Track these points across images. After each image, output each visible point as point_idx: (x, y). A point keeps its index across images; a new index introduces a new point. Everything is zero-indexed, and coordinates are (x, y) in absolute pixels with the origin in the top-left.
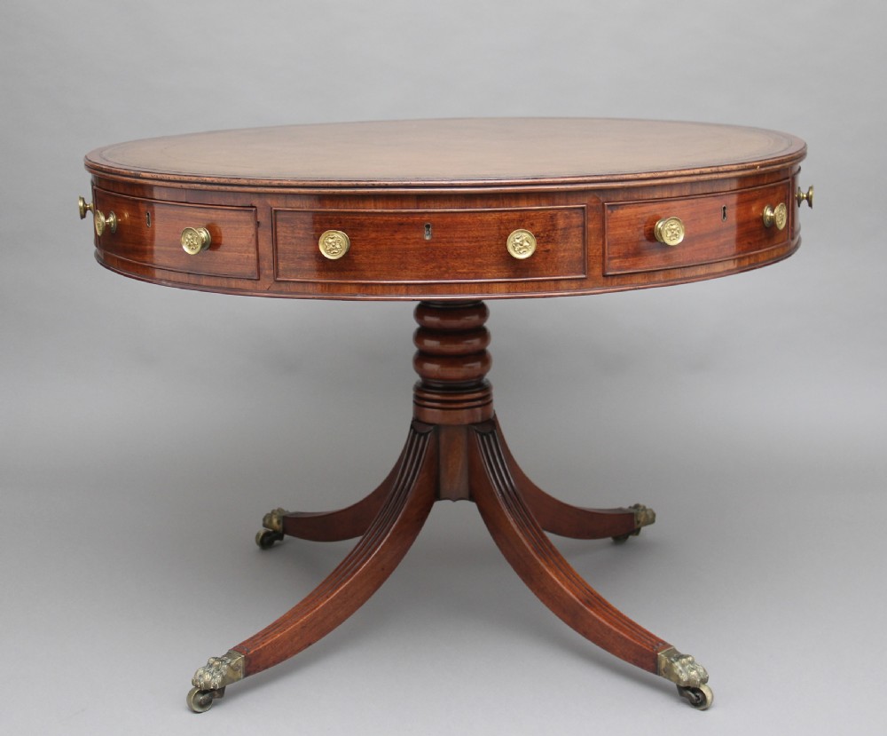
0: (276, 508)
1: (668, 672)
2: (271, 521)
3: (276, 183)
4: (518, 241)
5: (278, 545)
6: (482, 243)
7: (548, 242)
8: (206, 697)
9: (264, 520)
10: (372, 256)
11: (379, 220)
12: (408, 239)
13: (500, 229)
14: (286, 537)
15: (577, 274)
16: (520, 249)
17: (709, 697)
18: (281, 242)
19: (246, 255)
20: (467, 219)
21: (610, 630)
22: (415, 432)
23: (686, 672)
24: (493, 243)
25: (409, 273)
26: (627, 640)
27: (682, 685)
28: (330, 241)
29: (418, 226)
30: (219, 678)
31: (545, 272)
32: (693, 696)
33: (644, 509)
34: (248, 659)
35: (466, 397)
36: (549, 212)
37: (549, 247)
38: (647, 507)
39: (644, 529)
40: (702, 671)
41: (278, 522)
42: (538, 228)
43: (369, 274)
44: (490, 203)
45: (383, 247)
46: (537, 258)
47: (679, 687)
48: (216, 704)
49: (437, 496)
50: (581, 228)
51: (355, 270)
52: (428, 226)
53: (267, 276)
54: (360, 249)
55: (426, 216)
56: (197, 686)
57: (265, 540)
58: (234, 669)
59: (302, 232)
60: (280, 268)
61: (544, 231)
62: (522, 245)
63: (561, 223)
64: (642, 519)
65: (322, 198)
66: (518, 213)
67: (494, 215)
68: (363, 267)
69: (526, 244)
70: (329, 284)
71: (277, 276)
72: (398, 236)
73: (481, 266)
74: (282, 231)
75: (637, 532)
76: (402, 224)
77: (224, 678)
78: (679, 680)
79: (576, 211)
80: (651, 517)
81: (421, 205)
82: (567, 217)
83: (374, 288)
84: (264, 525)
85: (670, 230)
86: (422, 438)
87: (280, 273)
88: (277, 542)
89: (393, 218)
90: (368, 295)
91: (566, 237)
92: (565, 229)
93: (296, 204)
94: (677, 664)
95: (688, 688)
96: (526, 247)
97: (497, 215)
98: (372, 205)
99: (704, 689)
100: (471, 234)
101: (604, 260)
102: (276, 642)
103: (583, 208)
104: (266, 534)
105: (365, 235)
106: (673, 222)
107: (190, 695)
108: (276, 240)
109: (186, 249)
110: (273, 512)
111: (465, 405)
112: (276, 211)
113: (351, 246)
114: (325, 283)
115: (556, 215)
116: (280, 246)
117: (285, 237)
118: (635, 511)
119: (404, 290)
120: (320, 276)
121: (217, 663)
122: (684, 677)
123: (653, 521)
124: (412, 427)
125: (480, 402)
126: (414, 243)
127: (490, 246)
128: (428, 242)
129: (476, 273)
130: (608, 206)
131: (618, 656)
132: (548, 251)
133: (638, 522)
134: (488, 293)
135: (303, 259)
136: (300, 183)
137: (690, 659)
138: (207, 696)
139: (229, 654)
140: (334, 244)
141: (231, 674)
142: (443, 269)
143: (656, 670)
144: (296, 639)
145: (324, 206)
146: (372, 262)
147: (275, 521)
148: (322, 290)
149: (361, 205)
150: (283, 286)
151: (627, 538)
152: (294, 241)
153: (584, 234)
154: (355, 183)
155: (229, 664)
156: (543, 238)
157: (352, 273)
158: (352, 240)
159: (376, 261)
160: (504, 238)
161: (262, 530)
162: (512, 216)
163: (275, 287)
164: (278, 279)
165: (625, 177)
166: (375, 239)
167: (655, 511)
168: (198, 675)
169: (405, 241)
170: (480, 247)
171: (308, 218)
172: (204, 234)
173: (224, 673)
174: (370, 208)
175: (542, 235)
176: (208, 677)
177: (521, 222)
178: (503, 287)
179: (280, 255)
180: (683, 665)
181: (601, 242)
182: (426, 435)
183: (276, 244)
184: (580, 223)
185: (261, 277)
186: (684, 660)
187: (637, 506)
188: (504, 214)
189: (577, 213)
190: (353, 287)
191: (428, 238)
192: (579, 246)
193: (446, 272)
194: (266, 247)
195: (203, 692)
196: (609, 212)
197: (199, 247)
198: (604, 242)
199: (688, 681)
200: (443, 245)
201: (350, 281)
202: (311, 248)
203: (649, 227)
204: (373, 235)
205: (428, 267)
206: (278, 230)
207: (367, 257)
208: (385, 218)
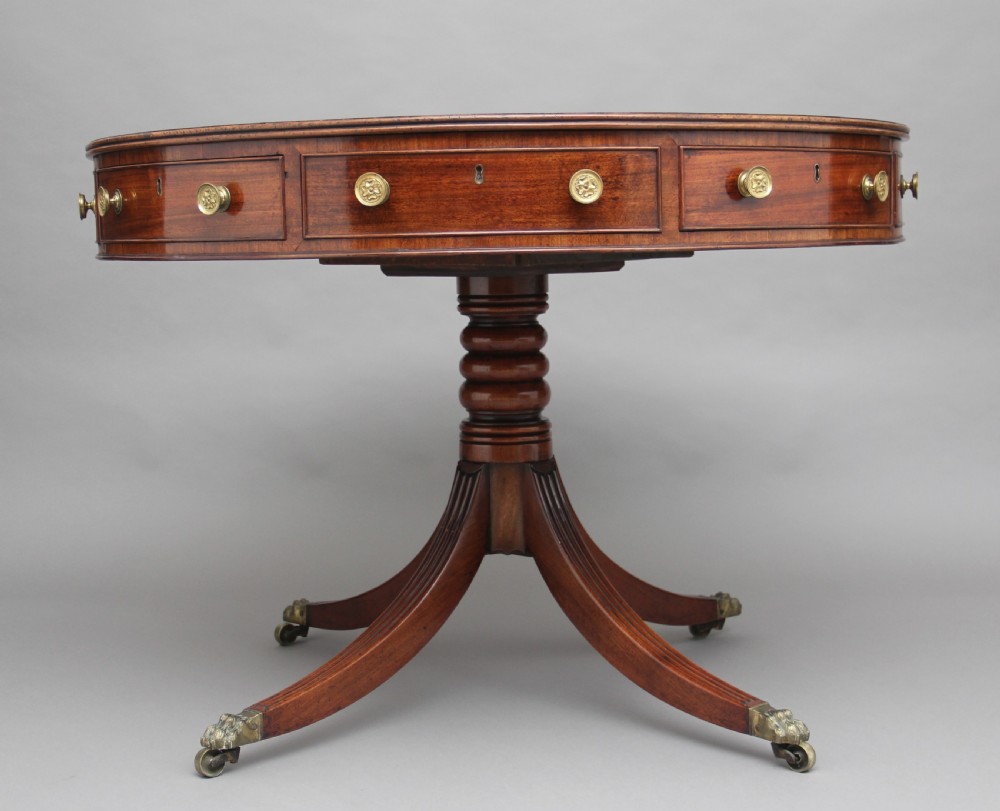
0: (299, 599)
1: (762, 730)
2: (293, 613)
3: (306, 123)
4: (582, 183)
5: (300, 642)
6: (540, 188)
7: (616, 188)
8: (218, 760)
9: (285, 612)
10: (415, 204)
11: (423, 161)
12: (456, 183)
13: (561, 172)
14: (312, 630)
15: (650, 226)
16: (584, 193)
17: (811, 756)
18: (311, 193)
19: (270, 212)
20: (523, 159)
21: (693, 687)
22: (462, 474)
23: (784, 728)
24: (554, 188)
25: (457, 222)
26: (712, 696)
27: (778, 742)
28: (368, 185)
29: (468, 169)
30: (232, 737)
31: (612, 223)
32: (792, 755)
33: (728, 596)
34: (265, 717)
35: (521, 430)
36: (617, 153)
37: (618, 194)
38: (732, 596)
39: (729, 621)
40: (801, 726)
41: (301, 614)
42: (605, 171)
43: (412, 225)
44: (550, 141)
45: (428, 193)
46: (604, 207)
47: (773, 745)
48: (228, 770)
49: (488, 548)
50: (654, 174)
51: (397, 222)
52: (479, 169)
53: (295, 235)
54: (401, 196)
55: (477, 156)
56: (206, 746)
57: (286, 635)
58: (250, 727)
59: (335, 180)
60: (310, 224)
61: (611, 176)
62: (586, 188)
63: (631, 167)
64: (726, 608)
65: (357, 138)
66: (582, 154)
67: (554, 156)
68: (405, 217)
69: (591, 186)
70: (366, 238)
71: (307, 233)
72: (445, 181)
73: (539, 214)
74: (313, 180)
75: (720, 623)
76: (449, 166)
77: (239, 736)
78: (773, 736)
79: (648, 153)
80: (736, 607)
81: (471, 143)
82: (638, 160)
83: (417, 240)
84: (285, 619)
85: (756, 180)
86: (471, 479)
87: (310, 230)
88: (299, 638)
89: (440, 160)
90: (410, 249)
91: (637, 184)
92: (636, 174)
93: (328, 148)
94: (771, 718)
95: (785, 746)
96: (591, 190)
97: (558, 155)
98: (416, 145)
99: (805, 747)
100: (529, 177)
101: (680, 212)
102: (300, 701)
103: (656, 150)
104: (287, 628)
105: (406, 180)
106: (758, 171)
107: (197, 757)
108: (306, 191)
109: (202, 208)
110: (295, 603)
111: (520, 439)
112: (305, 157)
113: (391, 193)
114: (361, 238)
115: (625, 157)
116: (310, 198)
117: (316, 187)
118: (718, 599)
119: (452, 244)
120: (355, 230)
121: (230, 719)
122: (781, 733)
123: (738, 612)
124: (458, 468)
125: (536, 438)
126: (464, 187)
127: (550, 191)
128: (479, 187)
129: (534, 223)
130: (685, 149)
131: (702, 717)
132: (616, 199)
133: (722, 612)
134: (548, 245)
135: (337, 211)
136: (334, 122)
137: (788, 713)
138: (217, 758)
139: (245, 712)
140: (371, 189)
141: (246, 733)
142: (497, 218)
143: (746, 728)
144: (323, 700)
145: (360, 148)
146: (415, 210)
147: (297, 612)
148: (358, 247)
149: (403, 145)
150: (313, 244)
151: (708, 631)
152: (326, 191)
153: (657, 180)
154: (396, 119)
155: (244, 721)
156: (611, 183)
157: (393, 226)
158: (392, 187)
159: (420, 210)
160: (565, 182)
161: (282, 623)
162: (575, 157)
163: (304, 247)
164: (308, 237)
165: (704, 117)
166: (419, 184)
167: (741, 602)
168: (208, 732)
169: (453, 185)
170: (539, 192)
171: (342, 164)
172: (224, 193)
173: (240, 730)
174: (415, 148)
175: (609, 180)
176: (219, 735)
177: (587, 162)
178: (565, 239)
179: (311, 209)
180: (779, 720)
181: (677, 192)
182: (474, 476)
183: (306, 196)
184: (653, 168)
185: (289, 236)
186: (780, 714)
187: (719, 595)
188: (566, 154)
189: (649, 156)
190: (395, 241)
191: (479, 183)
192: (652, 194)
193: (500, 221)
194: (294, 201)
195: (213, 753)
196: (686, 157)
197: (217, 205)
198: (680, 192)
199: (786, 738)
200: (496, 190)
202: (345, 199)
203: (731, 177)
204: (417, 180)
205: (480, 216)
206: (308, 180)
207: (410, 206)
208: (430, 160)
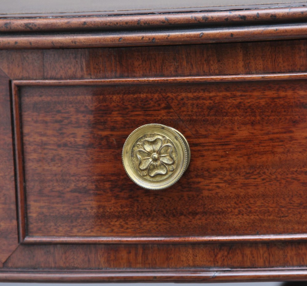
3: (19, 23)
28: (148, 148)
43: (235, 221)
51: (205, 213)
60: (32, 215)
70: (145, 245)
71: (26, 232)
87: (33, 226)
90: (233, 267)
98: (241, 64)
105: (223, 132)
108: (23, 152)
112: (20, 88)
116: (31, 166)
117: (43, 145)
136: (75, 21)
150: (40, 255)
152: (62, 153)
154: (200, 15)
159: (251, 191)
163: (21, 259)
164: (28, 239)
166: (247, 140)
183: (23, 161)
201: (192, 239)
204: (243, 133)
206: (26, 130)
207: (231, 182)
208: (270, 93)
